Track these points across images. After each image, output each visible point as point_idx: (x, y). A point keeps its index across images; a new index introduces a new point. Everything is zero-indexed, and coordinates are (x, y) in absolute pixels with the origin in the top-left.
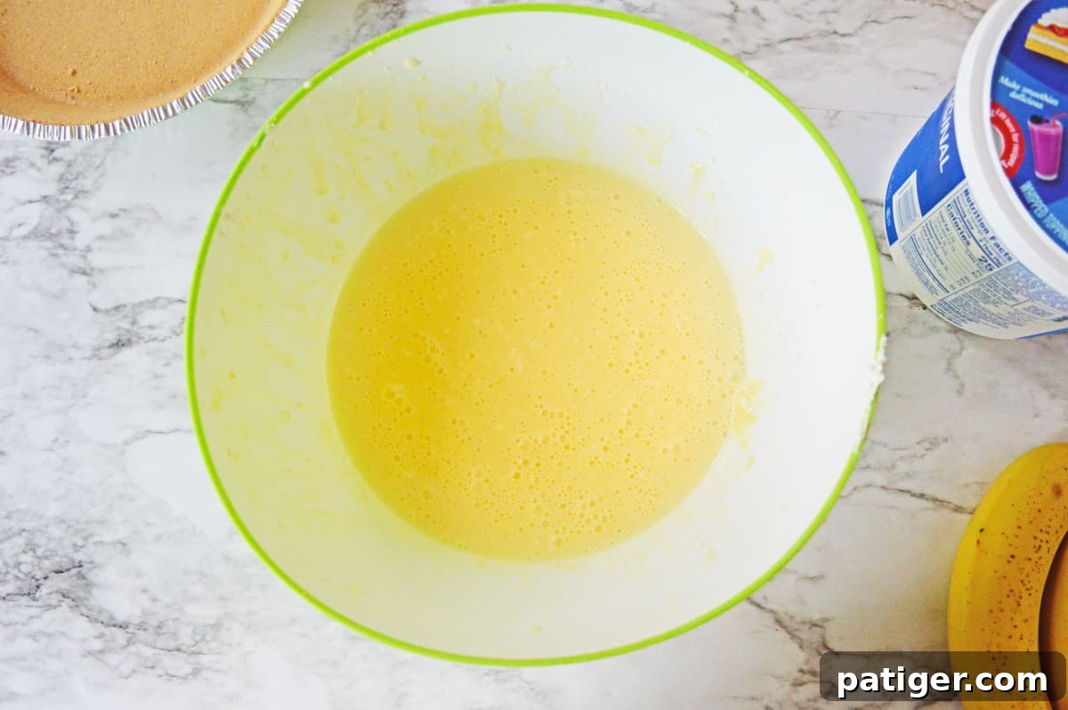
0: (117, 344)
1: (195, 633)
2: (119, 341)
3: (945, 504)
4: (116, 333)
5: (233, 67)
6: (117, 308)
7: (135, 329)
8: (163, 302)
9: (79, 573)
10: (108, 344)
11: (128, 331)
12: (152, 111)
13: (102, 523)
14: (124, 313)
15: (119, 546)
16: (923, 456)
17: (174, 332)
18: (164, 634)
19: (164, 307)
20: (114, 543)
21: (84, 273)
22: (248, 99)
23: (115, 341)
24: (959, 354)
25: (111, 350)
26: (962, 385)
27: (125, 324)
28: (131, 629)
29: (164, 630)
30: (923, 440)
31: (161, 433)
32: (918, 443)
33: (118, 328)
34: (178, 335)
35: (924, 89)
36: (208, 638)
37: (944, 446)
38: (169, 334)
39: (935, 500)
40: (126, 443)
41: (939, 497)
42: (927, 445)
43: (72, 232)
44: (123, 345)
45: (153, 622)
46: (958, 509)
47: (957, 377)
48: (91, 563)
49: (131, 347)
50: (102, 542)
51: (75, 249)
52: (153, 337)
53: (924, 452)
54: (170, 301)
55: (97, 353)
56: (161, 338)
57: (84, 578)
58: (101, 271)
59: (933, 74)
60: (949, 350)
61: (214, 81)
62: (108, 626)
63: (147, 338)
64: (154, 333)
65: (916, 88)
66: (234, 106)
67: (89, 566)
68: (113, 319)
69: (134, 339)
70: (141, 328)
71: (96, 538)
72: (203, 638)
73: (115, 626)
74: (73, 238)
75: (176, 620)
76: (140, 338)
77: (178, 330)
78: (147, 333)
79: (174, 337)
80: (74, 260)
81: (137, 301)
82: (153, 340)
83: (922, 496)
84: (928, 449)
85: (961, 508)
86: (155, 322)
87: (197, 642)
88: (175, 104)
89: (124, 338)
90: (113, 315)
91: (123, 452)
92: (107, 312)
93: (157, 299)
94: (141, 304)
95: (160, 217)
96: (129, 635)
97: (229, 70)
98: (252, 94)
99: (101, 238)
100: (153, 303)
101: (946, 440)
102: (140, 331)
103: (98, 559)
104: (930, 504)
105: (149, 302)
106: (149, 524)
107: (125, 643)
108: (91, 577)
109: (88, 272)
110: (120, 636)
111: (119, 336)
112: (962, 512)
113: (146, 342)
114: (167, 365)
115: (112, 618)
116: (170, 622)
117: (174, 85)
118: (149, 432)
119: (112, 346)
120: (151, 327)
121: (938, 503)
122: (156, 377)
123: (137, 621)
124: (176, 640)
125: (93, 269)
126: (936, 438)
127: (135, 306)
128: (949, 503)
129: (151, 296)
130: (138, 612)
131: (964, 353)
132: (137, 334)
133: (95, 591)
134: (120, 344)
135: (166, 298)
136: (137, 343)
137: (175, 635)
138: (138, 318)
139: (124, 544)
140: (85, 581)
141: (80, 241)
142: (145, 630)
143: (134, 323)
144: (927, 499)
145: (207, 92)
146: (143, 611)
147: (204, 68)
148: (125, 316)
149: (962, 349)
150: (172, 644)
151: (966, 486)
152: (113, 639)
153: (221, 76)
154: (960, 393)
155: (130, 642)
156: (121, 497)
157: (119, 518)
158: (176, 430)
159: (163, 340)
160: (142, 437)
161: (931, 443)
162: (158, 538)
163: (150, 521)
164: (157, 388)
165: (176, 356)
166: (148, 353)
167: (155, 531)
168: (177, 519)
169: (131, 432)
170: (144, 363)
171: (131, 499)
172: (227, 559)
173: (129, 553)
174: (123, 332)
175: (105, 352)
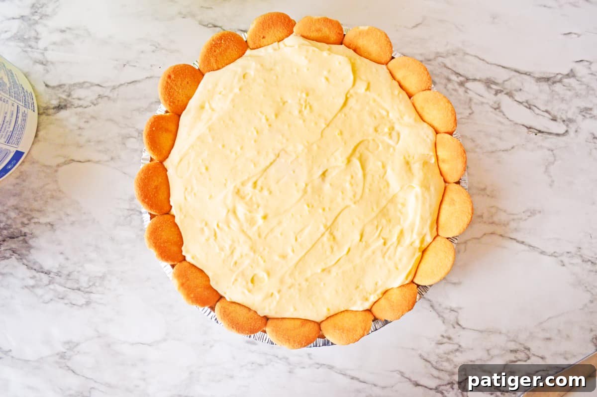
0: (58, 107)
1: (89, 281)
2: (60, 105)
3: (536, 249)
4: (58, 101)
6: (60, 86)
7: (70, 99)
8: (87, 85)
9: (24, 239)
10: (52, 106)
11: (65, 100)
13: (39, 211)
14: (64, 89)
15: (49, 226)
16: (526, 220)
17: (93, 103)
18: (71, 279)
19: (88, 88)
20: (46, 224)
21: (42, 63)
23: (57, 105)
24: (553, 163)
25: (55, 110)
26: (553, 181)
27: (64, 96)
28: (52, 275)
29: (71, 278)
30: (527, 210)
32: (524, 212)
33: (60, 98)
34: (95, 105)
36: (97, 284)
37: (538, 215)
38: (90, 104)
39: (530, 246)
40: (58, 166)
41: (534, 244)
42: (529, 214)
43: (37, 39)
44: (62, 108)
45: (65, 272)
46: (543, 253)
47: (551, 176)
48: (31, 234)
49: (66, 110)
50: (39, 222)
51: (38, 49)
52: (80, 105)
53: (527, 217)
54: (92, 85)
55: (45, 111)
56: (85, 105)
57: (26, 242)
58: (52, 63)
60: (547, 160)
62: (38, 272)
63: (76, 105)
64: (81, 103)
67: (30, 236)
68: (57, 92)
69: (68, 105)
70: (74, 99)
71: (36, 220)
72: (94, 284)
73: (42, 272)
74: (37, 42)
75: (79, 272)
76: (72, 105)
77: (95, 102)
78: (76, 102)
79: (92, 106)
80: (37, 56)
81: (72, 83)
83: (522, 243)
84: (529, 216)
86: (82, 96)
87: (90, 286)
89: (63, 104)
90: (58, 90)
91: (56, 171)
92: (54, 88)
93: (84, 83)
94: (75, 85)
95: (90, 35)
96: (50, 278)
99: (54, 43)
100: (81, 85)
101: (540, 212)
102: (72, 101)
103: (37, 232)
104: (527, 248)
105: (80, 84)
106: (68, 215)
107: (47, 283)
108: (31, 242)
109: (44, 63)
110: (45, 278)
111: (60, 102)
112: (545, 255)
113: (75, 108)
114: (87, 122)
115: (42, 268)
116: (75, 273)
118: (73, 160)
119: (54, 108)
120: (79, 99)
121: (532, 248)
122: (80, 128)
123: (55, 270)
124: (78, 283)
125: (47, 62)
126: (534, 210)
127: (71, 85)
128: (538, 248)
129: (81, 81)
130: (57, 266)
131: (556, 163)
132: (70, 102)
133: (32, 251)
134: (60, 107)
135: (89, 83)
136: (70, 107)
137: (77, 281)
138: (72, 93)
139: (52, 225)
140: (27, 245)
141: (41, 44)
142: (60, 276)
143: (69, 96)
144: (525, 245)
146: (60, 265)
148: (64, 91)
149: (555, 160)
150: (76, 286)
151: (549, 240)
152: (41, 280)
154: (551, 185)
155: (50, 282)
156: (52, 197)
157: (50, 209)
158: (89, 161)
159: (86, 107)
160: (68, 163)
161: (531, 213)
162: (73, 223)
163: (69, 213)
164: (80, 135)
165: (93, 117)
166: (76, 114)
167: (72, 219)
168: (85, 213)
169: (62, 160)
170: (74, 120)
171: (59, 199)
172: (112, 239)
173: (54, 230)
174: (62, 100)
175: (51, 111)
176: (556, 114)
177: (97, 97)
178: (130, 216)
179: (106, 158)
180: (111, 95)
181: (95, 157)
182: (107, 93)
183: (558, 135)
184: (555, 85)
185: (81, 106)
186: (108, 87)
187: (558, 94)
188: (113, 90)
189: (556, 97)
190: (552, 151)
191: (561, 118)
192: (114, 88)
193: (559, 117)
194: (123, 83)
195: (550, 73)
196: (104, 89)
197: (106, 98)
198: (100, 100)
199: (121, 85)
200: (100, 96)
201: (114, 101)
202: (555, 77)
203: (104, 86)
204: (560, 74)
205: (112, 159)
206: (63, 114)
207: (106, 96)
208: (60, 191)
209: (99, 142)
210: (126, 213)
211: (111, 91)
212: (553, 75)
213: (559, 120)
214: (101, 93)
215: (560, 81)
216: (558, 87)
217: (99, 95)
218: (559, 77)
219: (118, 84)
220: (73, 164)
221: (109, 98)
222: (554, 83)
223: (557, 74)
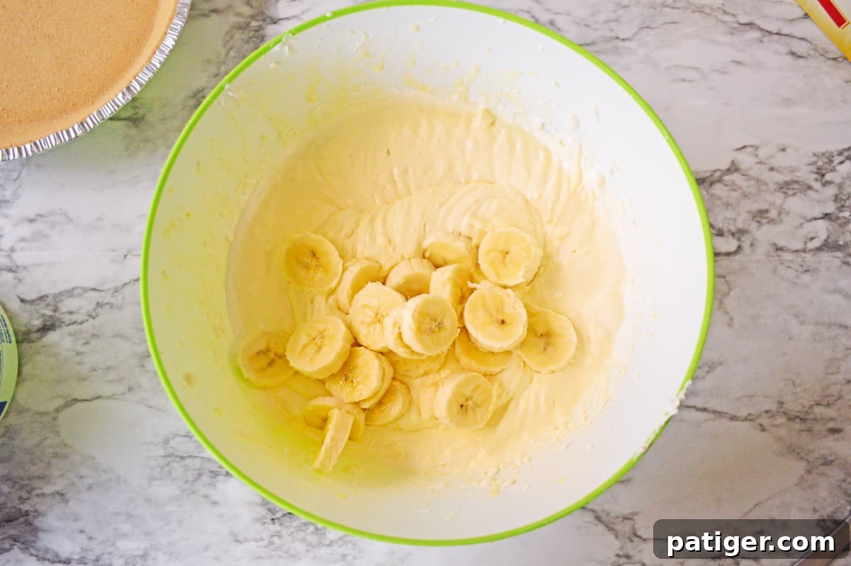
3: (723, 415)
5: (123, 94)
6: (41, 298)
12: (58, 134)
15: (58, 497)
16: (704, 378)
17: (90, 316)
19: (80, 295)
22: (139, 116)
24: (728, 294)
26: (731, 319)
29: (101, 562)
30: (703, 365)
31: (86, 400)
32: (699, 368)
34: (94, 318)
35: (690, 81)
37: (719, 369)
38: (87, 318)
39: (715, 412)
40: (57, 410)
41: (719, 409)
42: (706, 369)
45: (91, 557)
46: (733, 418)
47: (727, 313)
49: (55, 330)
52: (73, 321)
54: (85, 290)
56: (79, 321)
59: (696, 69)
60: (720, 291)
61: (107, 106)
63: (67, 322)
64: (74, 318)
65: (683, 80)
66: (126, 121)
68: (38, 307)
69: (57, 324)
70: (63, 314)
71: (38, 491)
75: (110, 554)
76: (62, 322)
77: (94, 314)
78: (67, 318)
79: (91, 320)
81: (57, 292)
82: (73, 323)
83: (704, 410)
84: (707, 372)
85: (735, 417)
88: (76, 127)
90: (39, 304)
91: (55, 419)
93: (74, 289)
94: (61, 293)
95: (71, 220)
97: (120, 96)
98: (141, 112)
100: (70, 293)
101: (721, 364)
102: (62, 316)
104: (711, 416)
105: (68, 291)
106: (82, 477)
112: (737, 420)
113: (67, 326)
114: (87, 343)
116: (105, 555)
117: (75, 107)
118: (76, 400)
120: (71, 313)
121: (717, 414)
122: (78, 354)
126: (713, 363)
127: (55, 296)
128: (727, 413)
131: (732, 293)
132: (59, 319)
135: (81, 288)
136: (59, 326)
138: (60, 305)
139: (62, 495)
143: (55, 310)
144: (709, 412)
145: (102, 116)
146: (82, 549)
147: (99, 91)
149: (730, 289)
151: (739, 399)
153: (114, 101)
154: (730, 325)
156: (56, 455)
157: (56, 473)
158: (98, 397)
159: (81, 323)
160: (70, 406)
161: (709, 367)
162: (90, 488)
163: (82, 474)
164: (79, 363)
165: (94, 335)
166: (70, 334)
167: (87, 482)
168: (104, 471)
169: (61, 402)
170: (67, 343)
171: (66, 457)
172: (149, 501)
173: (67, 502)
176: (720, 225)
178: (167, 465)
179: (122, 389)
180: (113, 301)
181: (106, 390)
182: (108, 298)
183: (728, 254)
184: (714, 187)
186: (109, 289)
187: (720, 199)
188: (116, 293)
189: (718, 202)
190: (724, 277)
191: (729, 231)
192: (116, 290)
193: (725, 229)
194: (128, 281)
195: (705, 172)
196: (103, 294)
197: (108, 307)
198: (99, 310)
199: (125, 284)
200: (99, 305)
201: (120, 308)
202: (712, 175)
203: (101, 288)
204: (719, 170)
205: (130, 389)
206: (52, 337)
207: (107, 304)
208: (65, 445)
209: (109, 368)
210: (162, 462)
212: (708, 174)
213: (726, 234)
214: (100, 300)
215: (720, 180)
216: (718, 189)
217: (98, 303)
218: (718, 174)
219: (121, 284)
220: (78, 405)
221: (112, 305)
222: (712, 184)
223: (715, 171)
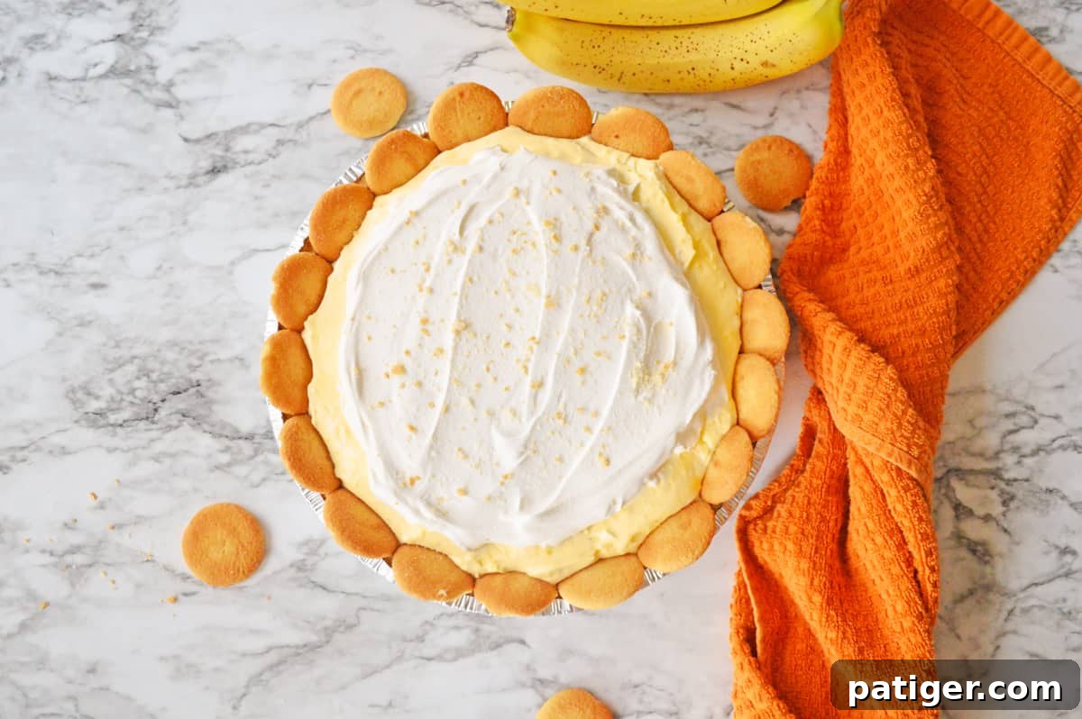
0: (213, 171)
2: (215, 168)
4: (210, 160)
7: (229, 154)
8: (254, 127)
9: (198, 391)
10: (203, 171)
11: (222, 157)
13: (216, 341)
14: (217, 140)
20: (231, 360)
21: (170, 106)
23: (210, 168)
25: (208, 176)
27: (219, 152)
28: (257, 439)
33: (213, 156)
43: (152, 68)
44: (219, 171)
48: (209, 380)
50: (219, 360)
51: (157, 84)
55: (193, 181)
57: (202, 396)
58: (188, 103)
62: (234, 438)
67: (209, 384)
73: (240, 438)
74: (154, 74)
80: (159, 94)
89: (219, 165)
92: (197, 141)
96: (256, 445)
99: (185, 71)
103: (216, 376)
107: (252, 453)
108: (210, 394)
109: (174, 104)
110: (247, 448)
111: (214, 162)
115: (237, 431)
119: (208, 173)
123: (260, 431)
125: (179, 102)
129: (243, 123)
130: (256, 424)
133: (215, 408)
134: (216, 170)
140: (203, 399)
141: (163, 76)
148: (218, 144)
152: (240, 451)
155: (256, 452)
174: (218, 159)
175: (201, 180)
177: (274, 143)
185: (252, 163)
211: (296, 130)
